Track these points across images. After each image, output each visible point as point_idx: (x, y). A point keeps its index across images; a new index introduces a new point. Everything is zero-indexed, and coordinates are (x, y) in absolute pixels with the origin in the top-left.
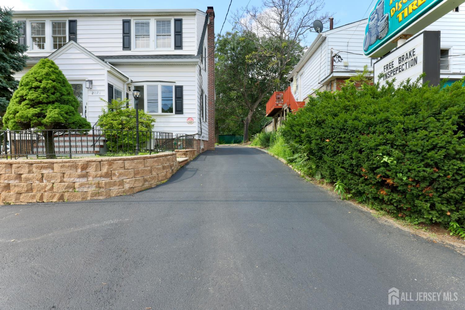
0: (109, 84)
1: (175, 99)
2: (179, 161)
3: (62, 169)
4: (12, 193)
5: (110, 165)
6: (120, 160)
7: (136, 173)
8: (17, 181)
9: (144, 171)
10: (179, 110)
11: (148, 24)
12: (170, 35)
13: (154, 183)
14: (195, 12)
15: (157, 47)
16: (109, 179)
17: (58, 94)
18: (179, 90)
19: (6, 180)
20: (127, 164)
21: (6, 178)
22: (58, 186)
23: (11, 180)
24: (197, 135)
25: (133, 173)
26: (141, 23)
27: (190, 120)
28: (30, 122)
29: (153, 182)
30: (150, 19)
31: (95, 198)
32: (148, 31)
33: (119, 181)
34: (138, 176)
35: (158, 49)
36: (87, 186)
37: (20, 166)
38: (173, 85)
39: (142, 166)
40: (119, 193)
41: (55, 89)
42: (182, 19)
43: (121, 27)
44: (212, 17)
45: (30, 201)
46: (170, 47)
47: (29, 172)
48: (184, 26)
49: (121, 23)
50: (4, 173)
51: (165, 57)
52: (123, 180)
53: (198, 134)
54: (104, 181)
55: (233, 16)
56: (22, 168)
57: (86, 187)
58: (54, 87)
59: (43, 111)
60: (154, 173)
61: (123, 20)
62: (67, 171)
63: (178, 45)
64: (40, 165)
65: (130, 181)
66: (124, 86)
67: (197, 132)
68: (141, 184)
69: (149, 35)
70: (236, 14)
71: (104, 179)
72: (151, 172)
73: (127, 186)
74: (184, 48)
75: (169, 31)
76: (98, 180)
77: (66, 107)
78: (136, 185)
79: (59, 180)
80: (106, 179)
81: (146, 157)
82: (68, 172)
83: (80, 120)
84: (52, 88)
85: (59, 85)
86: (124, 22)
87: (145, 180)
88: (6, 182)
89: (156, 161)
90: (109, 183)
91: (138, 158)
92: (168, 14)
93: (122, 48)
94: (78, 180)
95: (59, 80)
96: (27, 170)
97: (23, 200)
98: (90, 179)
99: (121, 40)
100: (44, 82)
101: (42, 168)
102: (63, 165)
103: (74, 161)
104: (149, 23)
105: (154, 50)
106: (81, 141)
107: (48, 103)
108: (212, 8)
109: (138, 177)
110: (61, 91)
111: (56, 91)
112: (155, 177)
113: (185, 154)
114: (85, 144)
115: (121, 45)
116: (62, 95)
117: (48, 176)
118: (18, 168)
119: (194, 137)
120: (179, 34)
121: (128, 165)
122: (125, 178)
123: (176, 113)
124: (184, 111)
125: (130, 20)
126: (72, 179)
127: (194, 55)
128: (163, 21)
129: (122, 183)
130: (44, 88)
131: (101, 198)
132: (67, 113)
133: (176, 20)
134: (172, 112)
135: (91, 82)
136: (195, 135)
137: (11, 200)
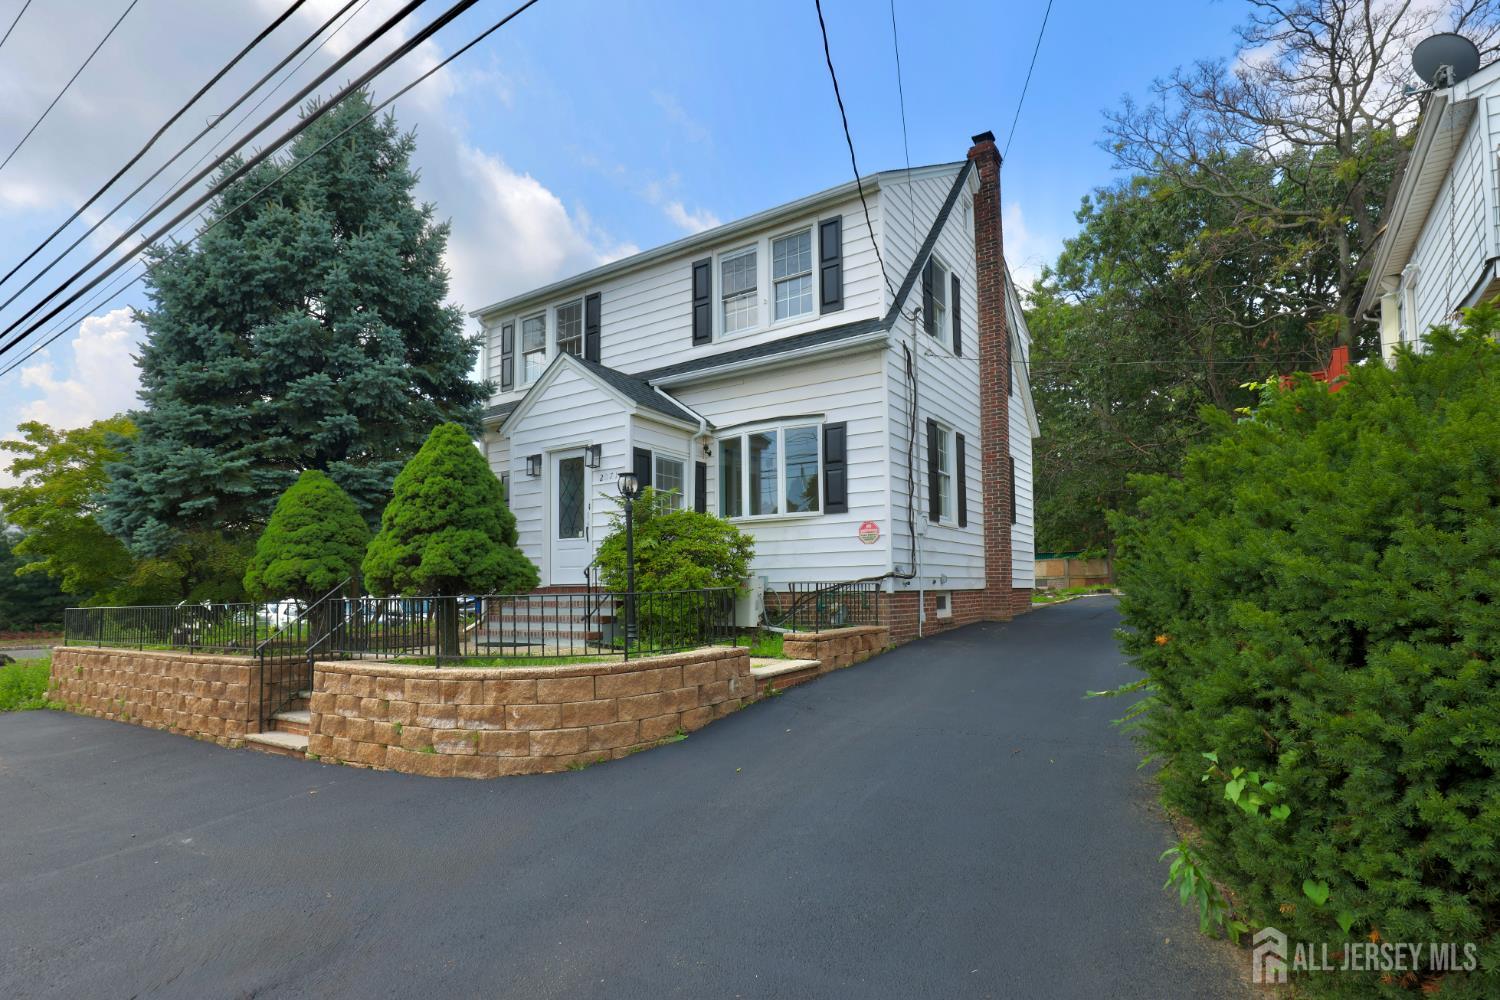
0: (636, 450)
1: (824, 467)
2: (756, 676)
5: (502, 690)
6: (525, 676)
7: (565, 717)
9: (588, 711)
10: (837, 503)
11: (752, 259)
12: (810, 275)
13: (622, 746)
14: (875, 184)
15: (777, 318)
16: (498, 727)
17: (454, 506)
18: (836, 435)
20: (543, 690)
21: (341, 704)
23: (348, 709)
24: (891, 579)
25: (556, 714)
26: (735, 259)
27: (869, 531)
28: (392, 577)
29: (618, 742)
30: (756, 243)
31: (465, 774)
32: (753, 279)
33: (518, 735)
34: (573, 725)
35: (781, 322)
36: (454, 741)
38: (818, 423)
39: (585, 695)
40: (515, 768)
41: (450, 495)
42: (840, 217)
43: (689, 284)
44: (990, 165)
46: (810, 309)
48: (846, 237)
49: (689, 273)
51: (796, 341)
52: (527, 733)
53: (892, 575)
54: (486, 729)
55: (1116, 126)
57: (450, 743)
58: (446, 491)
59: (419, 551)
60: (627, 718)
61: (694, 264)
63: (832, 298)
65: (544, 737)
66: (689, 446)
67: (890, 569)
68: (575, 749)
69: (755, 289)
70: (1123, 113)
71: (486, 726)
72: (613, 712)
73: (537, 751)
74: (848, 304)
75: (807, 262)
76: (475, 726)
77: (466, 535)
78: (560, 750)
79: (409, 720)
80: (491, 727)
81: (600, 670)
83: (499, 565)
84: (440, 493)
85: (458, 484)
86: (696, 268)
87: (593, 738)
89: (636, 681)
90: (497, 737)
91: (576, 671)
92: (799, 214)
93: (690, 341)
94: (438, 723)
95: (462, 471)
96: (367, 690)
98: (461, 722)
99: (689, 320)
100: (428, 481)
101: (387, 687)
104: (755, 254)
105: (767, 328)
106: (571, 605)
107: (430, 531)
108: (988, 137)
109: (572, 728)
110: (461, 499)
111: (451, 500)
112: (626, 728)
113: (810, 648)
114: (564, 612)
115: (689, 332)
116: (463, 506)
119: (878, 586)
120: (832, 264)
121: (546, 691)
122: (535, 727)
123: (827, 511)
124: (852, 502)
125: (710, 259)
126: (429, 719)
127: (877, 319)
128: (789, 238)
129: (524, 742)
130: (427, 496)
131: (477, 775)
132: (467, 551)
133: (823, 226)
134: (816, 508)
135: (596, 449)
136: (882, 578)
137: (345, 754)
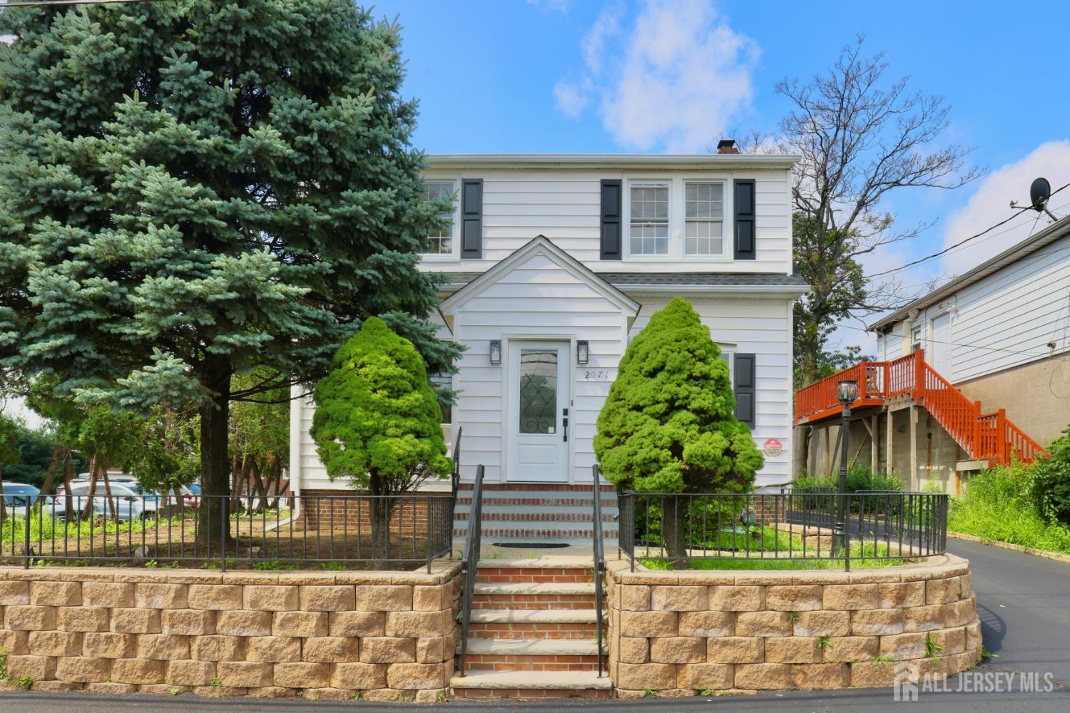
1: (735, 389)
3: (852, 600)
4: (712, 663)
6: (955, 573)
8: (725, 631)
10: (745, 421)
11: (663, 192)
12: (722, 222)
15: (686, 253)
18: (746, 365)
19: (700, 626)
21: (699, 623)
22: (842, 646)
23: (713, 627)
24: (791, 486)
26: (645, 189)
27: (774, 447)
30: (670, 180)
32: (663, 211)
35: (689, 258)
36: (910, 645)
37: (739, 592)
38: (731, 353)
42: (754, 180)
43: (597, 199)
45: (767, 686)
47: (764, 607)
48: (759, 199)
49: (597, 188)
50: (695, 608)
51: (713, 277)
52: (966, 628)
53: (791, 483)
56: (743, 596)
57: (906, 648)
61: (603, 181)
62: (862, 605)
63: (745, 248)
64: (793, 588)
67: (791, 479)
69: (667, 221)
74: (760, 255)
75: (718, 209)
79: (844, 630)
82: (866, 607)
86: (605, 186)
88: (700, 632)
93: (598, 254)
94: (888, 630)
96: (756, 602)
97: (747, 682)
98: (911, 625)
99: (597, 234)
101: (797, 596)
102: (855, 589)
103: (876, 578)
104: (667, 189)
105: (680, 259)
115: (598, 246)
117: (815, 616)
118: (734, 595)
119: (782, 491)
120: (745, 218)
124: (759, 421)
125: (620, 181)
126: (876, 627)
127: (786, 274)
128: (702, 185)
133: (738, 183)
136: (785, 485)
137: (713, 682)
